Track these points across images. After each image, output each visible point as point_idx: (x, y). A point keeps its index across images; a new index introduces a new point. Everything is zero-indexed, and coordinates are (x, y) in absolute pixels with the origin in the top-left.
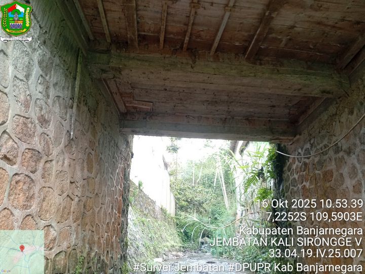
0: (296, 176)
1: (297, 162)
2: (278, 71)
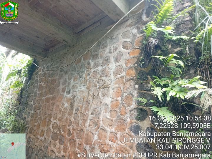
0: (39, 78)
1: (41, 71)
2: (45, 19)
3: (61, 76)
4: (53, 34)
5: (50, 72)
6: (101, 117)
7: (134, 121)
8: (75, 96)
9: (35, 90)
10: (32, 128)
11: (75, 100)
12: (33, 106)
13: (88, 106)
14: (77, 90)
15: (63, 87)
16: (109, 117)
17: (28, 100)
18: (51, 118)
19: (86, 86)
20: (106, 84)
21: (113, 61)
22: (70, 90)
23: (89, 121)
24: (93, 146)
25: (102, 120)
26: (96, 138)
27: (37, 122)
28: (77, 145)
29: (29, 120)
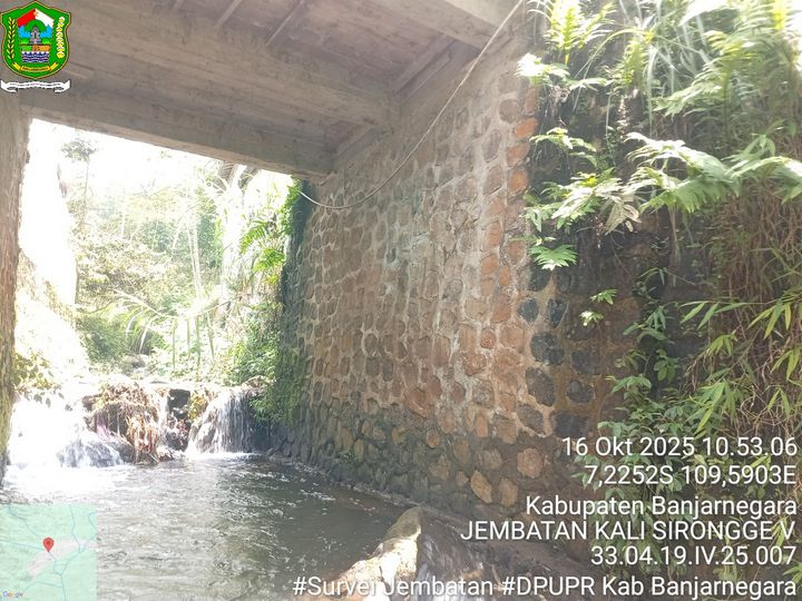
0: (321, 233)
1: (325, 214)
2: (310, 77)
3: (373, 218)
4: (336, 110)
5: (345, 212)
6: (463, 300)
7: (526, 292)
8: (406, 263)
9: (317, 265)
10: (321, 359)
11: (408, 272)
12: (318, 306)
13: (435, 280)
14: (409, 247)
15: (380, 244)
16: (477, 296)
17: (302, 294)
18: (360, 326)
19: (428, 233)
20: (470, 219)
21: (482, 158)
22: (394, 251)
23: (439, 314)
24: (450, 365)
25: (465, 307)
26: (455, 346)
27: (330, 343)
28: (420, 372)
29: (312, 343)
